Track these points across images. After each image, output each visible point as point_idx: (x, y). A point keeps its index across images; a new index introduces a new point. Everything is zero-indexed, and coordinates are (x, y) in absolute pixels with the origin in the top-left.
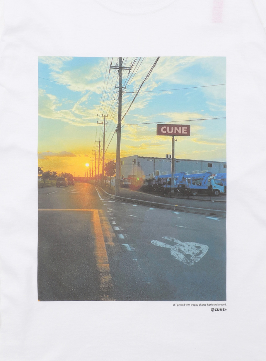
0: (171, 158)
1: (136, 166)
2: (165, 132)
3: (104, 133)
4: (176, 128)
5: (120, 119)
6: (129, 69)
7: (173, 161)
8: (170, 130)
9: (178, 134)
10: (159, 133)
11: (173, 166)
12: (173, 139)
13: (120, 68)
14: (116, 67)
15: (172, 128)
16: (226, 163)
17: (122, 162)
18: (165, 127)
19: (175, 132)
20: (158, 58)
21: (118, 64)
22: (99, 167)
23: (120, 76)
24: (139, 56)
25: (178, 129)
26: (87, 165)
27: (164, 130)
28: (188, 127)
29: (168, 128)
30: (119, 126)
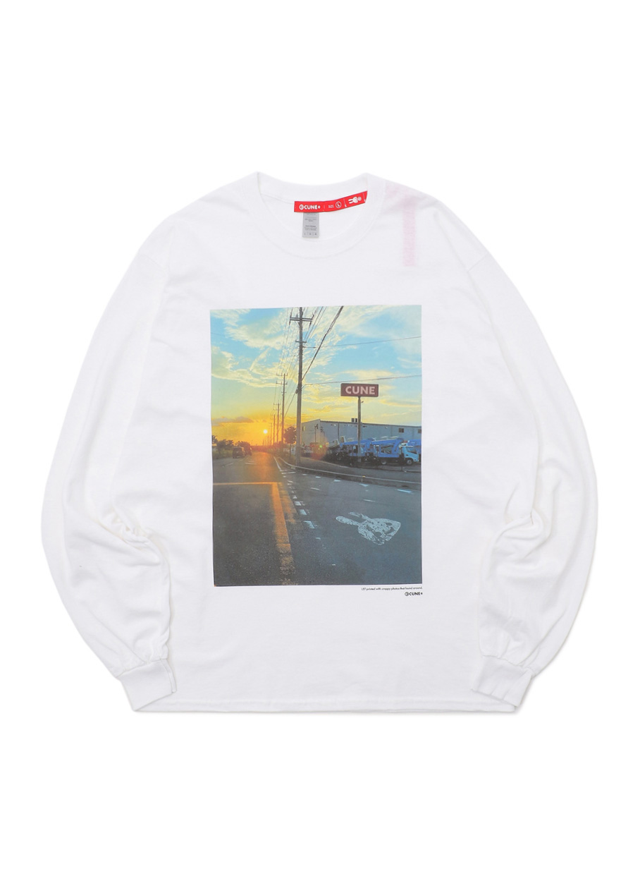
0: (357, 422)
1: (319, 431)
2: (350, 393)
3: (283, 395)
4: (362, 388)
5: (300, 378)
6: (310, 320)
7: (359, 426)
8: (356, 391)
9: (364, 395)
10: (344, 393)
11: (359, 432)
12: (359, 400)
13: (300, 320)
14: (295, 319)
15: (358, 388)
16: (420, 427)
17: (303, 428)
18: (350, 387)
19: (362, 393)
20: (342, 307)
21: (299, 314)
22: (277, 434)
23: (301, 328)
24: (321, 305)
25: (365, 389)
26: (265, 432)
27: (350, 390)
28: (377, 386)
29: (354, 388)
30: (300, 385)
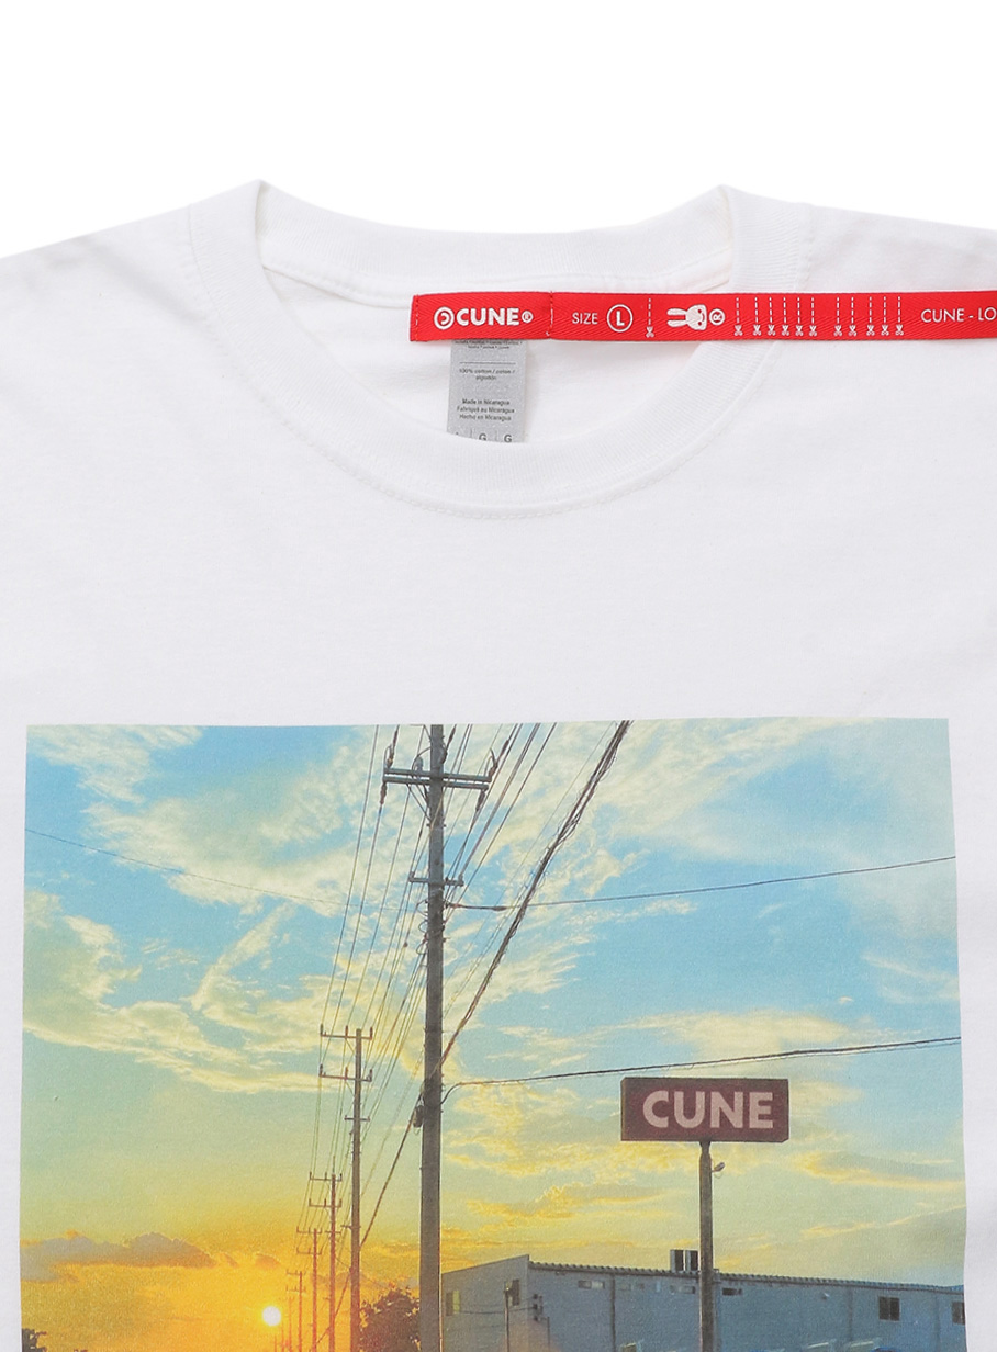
0: (694, 1268)
1: (523, 1315)
2: (662, 1123)
3: (356, 1133)
4: (717, 1099)
5: (434, 1053)
6: (482, 784)
7: (707, 1289)
8: (690, 1112)
9: (727, 1133)
10: (635, 1127)
11: (707, 1317)
12: (705, 1159)
13: (435, 781)
14: (412, 777)
15: (700, 1097)
16: (958, 1292)
17: (449, 1296)
18: (662, 1095)
19: (715, 1123)
20: (624, 727)
21: (427, 757)
22: (331, 1331)
23: (436, 818)
24: (528, 718)
25: (730, 1100)
26: (272, 1317)
27: (663, 1109)
28: (778, 1090)
29: (679, 1096)
30: (432, 1089)
